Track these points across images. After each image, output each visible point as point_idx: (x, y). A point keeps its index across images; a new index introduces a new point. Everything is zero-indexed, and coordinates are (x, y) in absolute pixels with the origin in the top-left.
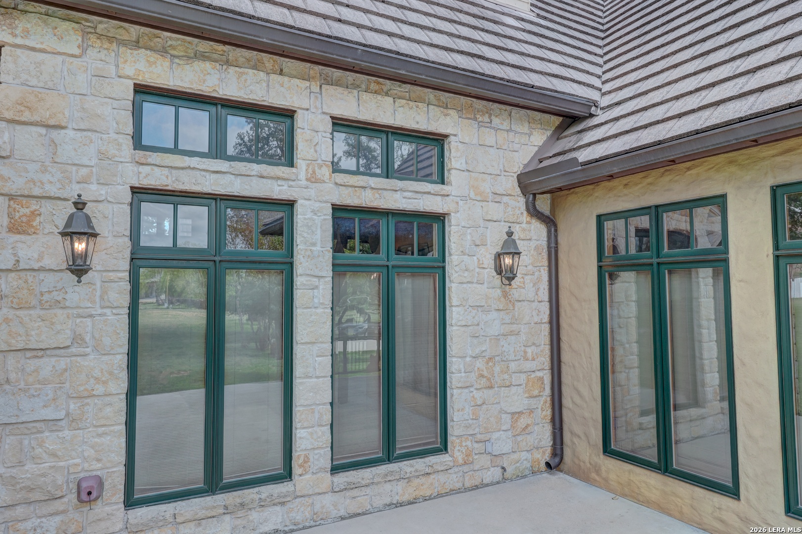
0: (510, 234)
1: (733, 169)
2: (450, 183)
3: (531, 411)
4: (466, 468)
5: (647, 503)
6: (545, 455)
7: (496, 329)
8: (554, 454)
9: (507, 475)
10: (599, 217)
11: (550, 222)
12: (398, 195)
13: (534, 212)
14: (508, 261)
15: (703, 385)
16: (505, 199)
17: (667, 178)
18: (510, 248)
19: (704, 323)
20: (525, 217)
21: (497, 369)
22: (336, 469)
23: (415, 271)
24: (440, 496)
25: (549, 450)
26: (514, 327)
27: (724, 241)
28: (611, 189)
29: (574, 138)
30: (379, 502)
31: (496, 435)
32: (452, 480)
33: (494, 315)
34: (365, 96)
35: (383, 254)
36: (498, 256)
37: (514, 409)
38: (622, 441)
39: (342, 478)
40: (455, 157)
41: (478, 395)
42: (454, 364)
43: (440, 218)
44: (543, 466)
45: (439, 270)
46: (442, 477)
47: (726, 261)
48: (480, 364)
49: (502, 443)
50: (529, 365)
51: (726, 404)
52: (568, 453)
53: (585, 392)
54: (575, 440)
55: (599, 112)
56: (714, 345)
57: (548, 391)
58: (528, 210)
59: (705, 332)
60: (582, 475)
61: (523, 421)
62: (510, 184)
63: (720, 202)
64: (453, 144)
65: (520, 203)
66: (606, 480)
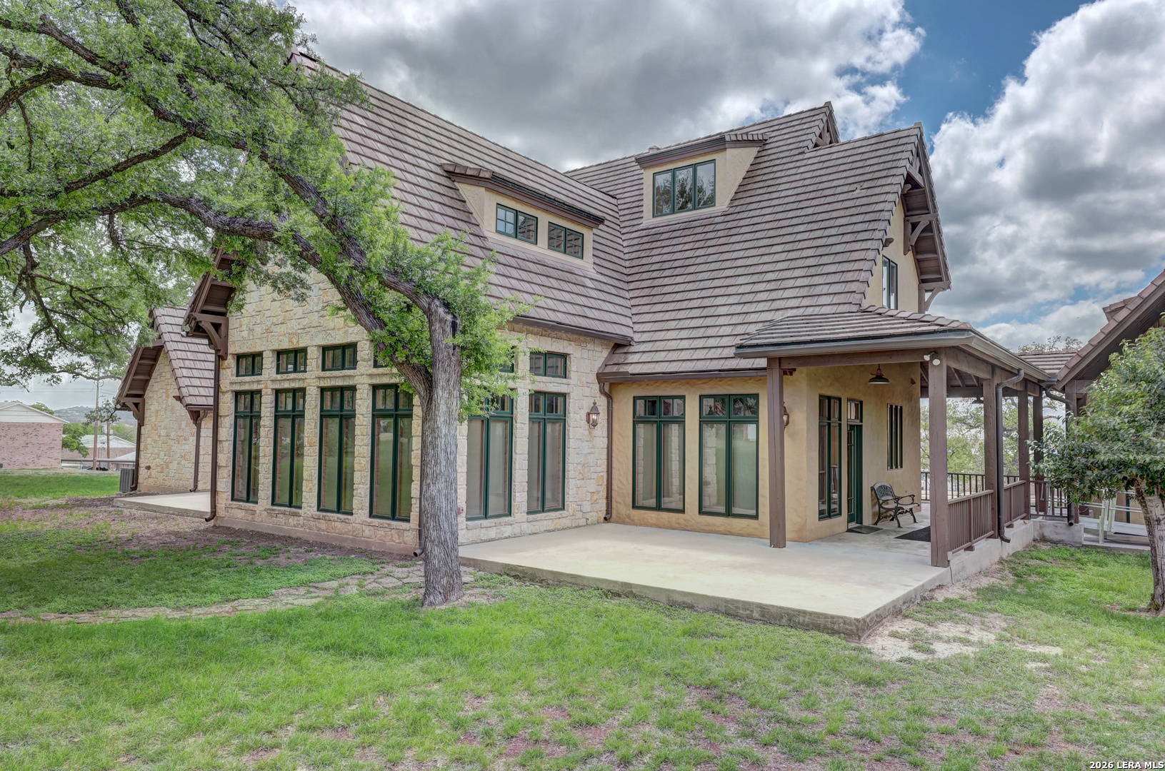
0: (595, 404)
1: (688, 386)
2: (570, 378)
3: (598, 492)
4: (573, 517)
5: (651, 525)
6: (603, 514)
7: (586, 451)
8: (607, 513)
9: (589, 522)
10: (634, 397)
11: (609, 397)
12: (552, 385)
13: (602, 391)
14: (594, 417)
15: (672, 485)
16: (591, 385)
17: (664, 385)
18: (594, 409)
19: (673, 451)
20: (598, 394)
21: (586, 470)
22: (528, 513)
23: (554, 421)
24: (563, 529)
25: (605, 512)
26: (593, 450)
27: (684, 414)
28: (640, 385)
29: (623, 356)
30: (542, 529)
31: (584, 503)
32: (567, 522)
33: (585, 443)
34: (542, 338)
35: (542, 412)
36: (588, 414)
37: (591, 491)
38: (640, 502)
39: (531, 517)
40: (573, 366)
41: (578, 482)
42: (569, 467)
43: (564, 395)
44: (602, 519)
45: (564, 421)
46: (564, 520)
47: (684, 421)
48: (580, 467)
49: (587, 508)
50: (599, 469)
51: (682, 496)
52: (614, 512)
53: (624, 481)
54: (619, 505)
55: (634, 344)
56: (677, 463)
57: (605, 483)
58: (600, 390)
59: (673, 455)
60: (622, 521)
61: (595, 497)
62: (593, 378)
63: (683, 397)
64: (572, 359)
65: (597, 387)
66: (633, 520)
